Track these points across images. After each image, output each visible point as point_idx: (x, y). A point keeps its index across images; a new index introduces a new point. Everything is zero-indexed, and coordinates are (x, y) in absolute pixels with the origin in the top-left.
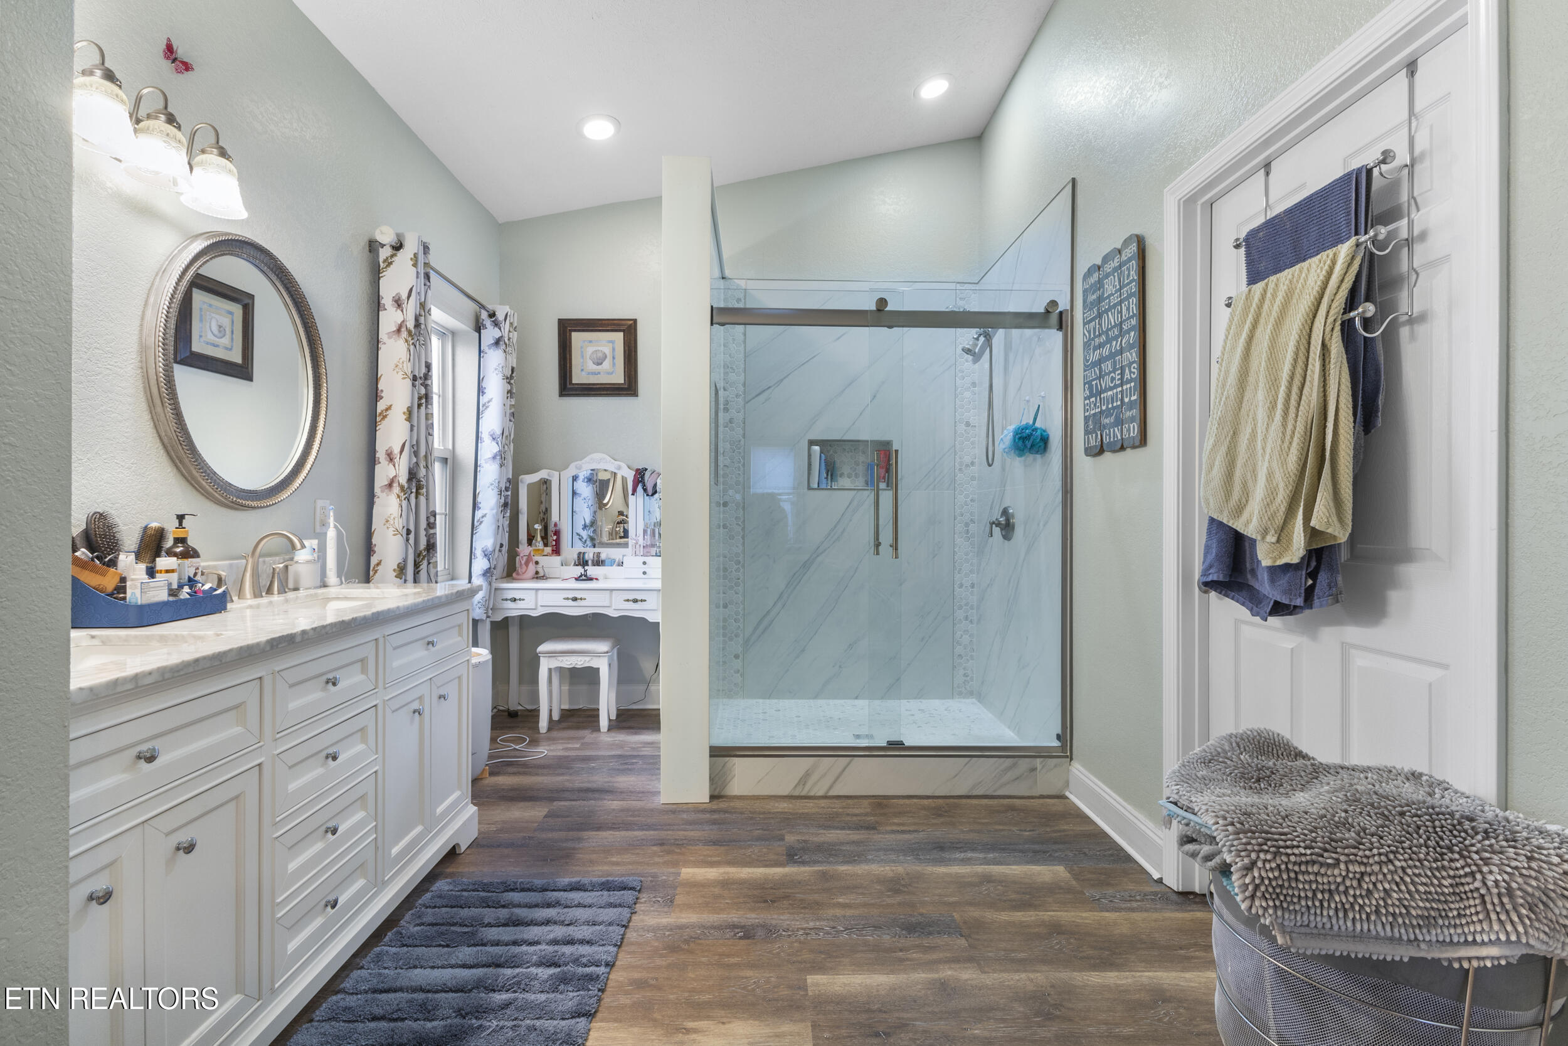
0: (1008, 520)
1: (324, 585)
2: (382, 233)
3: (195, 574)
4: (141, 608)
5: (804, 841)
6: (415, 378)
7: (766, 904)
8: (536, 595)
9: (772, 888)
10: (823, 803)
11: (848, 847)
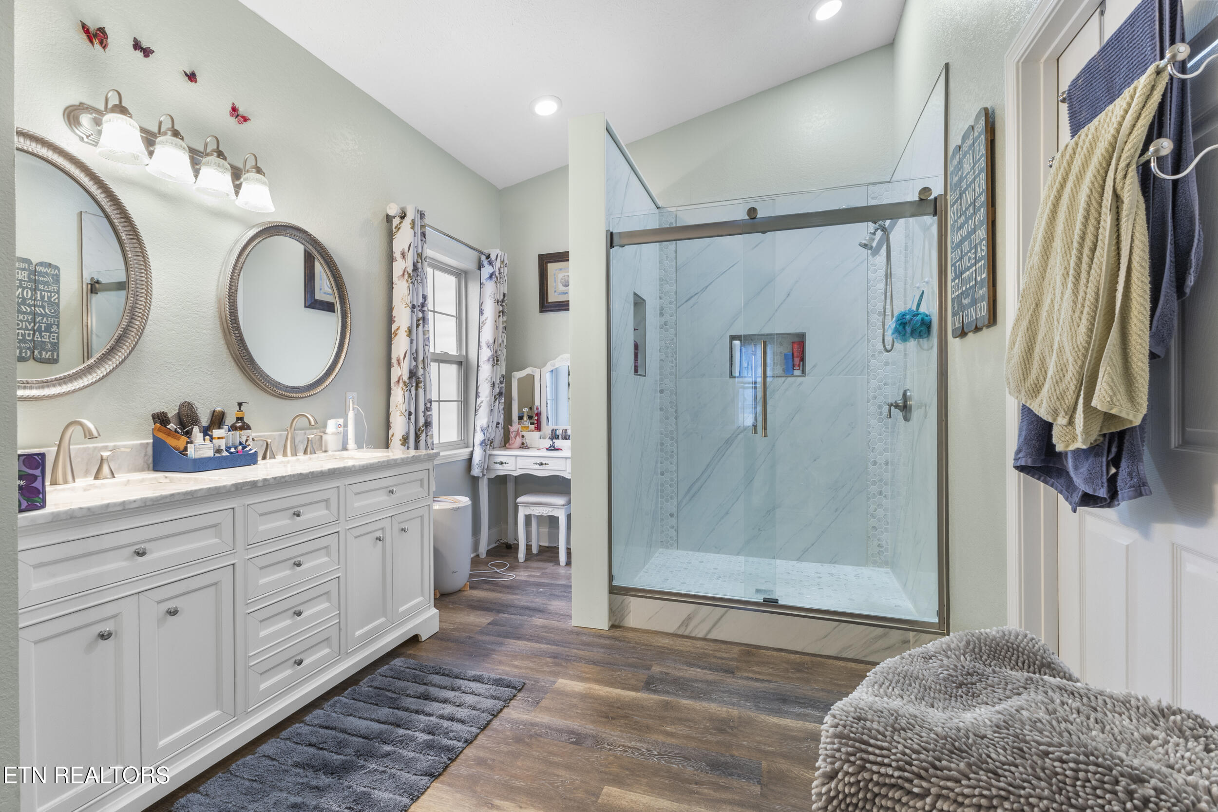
0: (905, 402)
1: (345, 448)
2: (390, 208)
3: (247, 441)
4: (195, 460)
5: (666, 674)
6: (413, 307)
7: (607, 720)
8: (516, 459)
9: (618, 708)
10: (700, 644)
11: (700, 685)
